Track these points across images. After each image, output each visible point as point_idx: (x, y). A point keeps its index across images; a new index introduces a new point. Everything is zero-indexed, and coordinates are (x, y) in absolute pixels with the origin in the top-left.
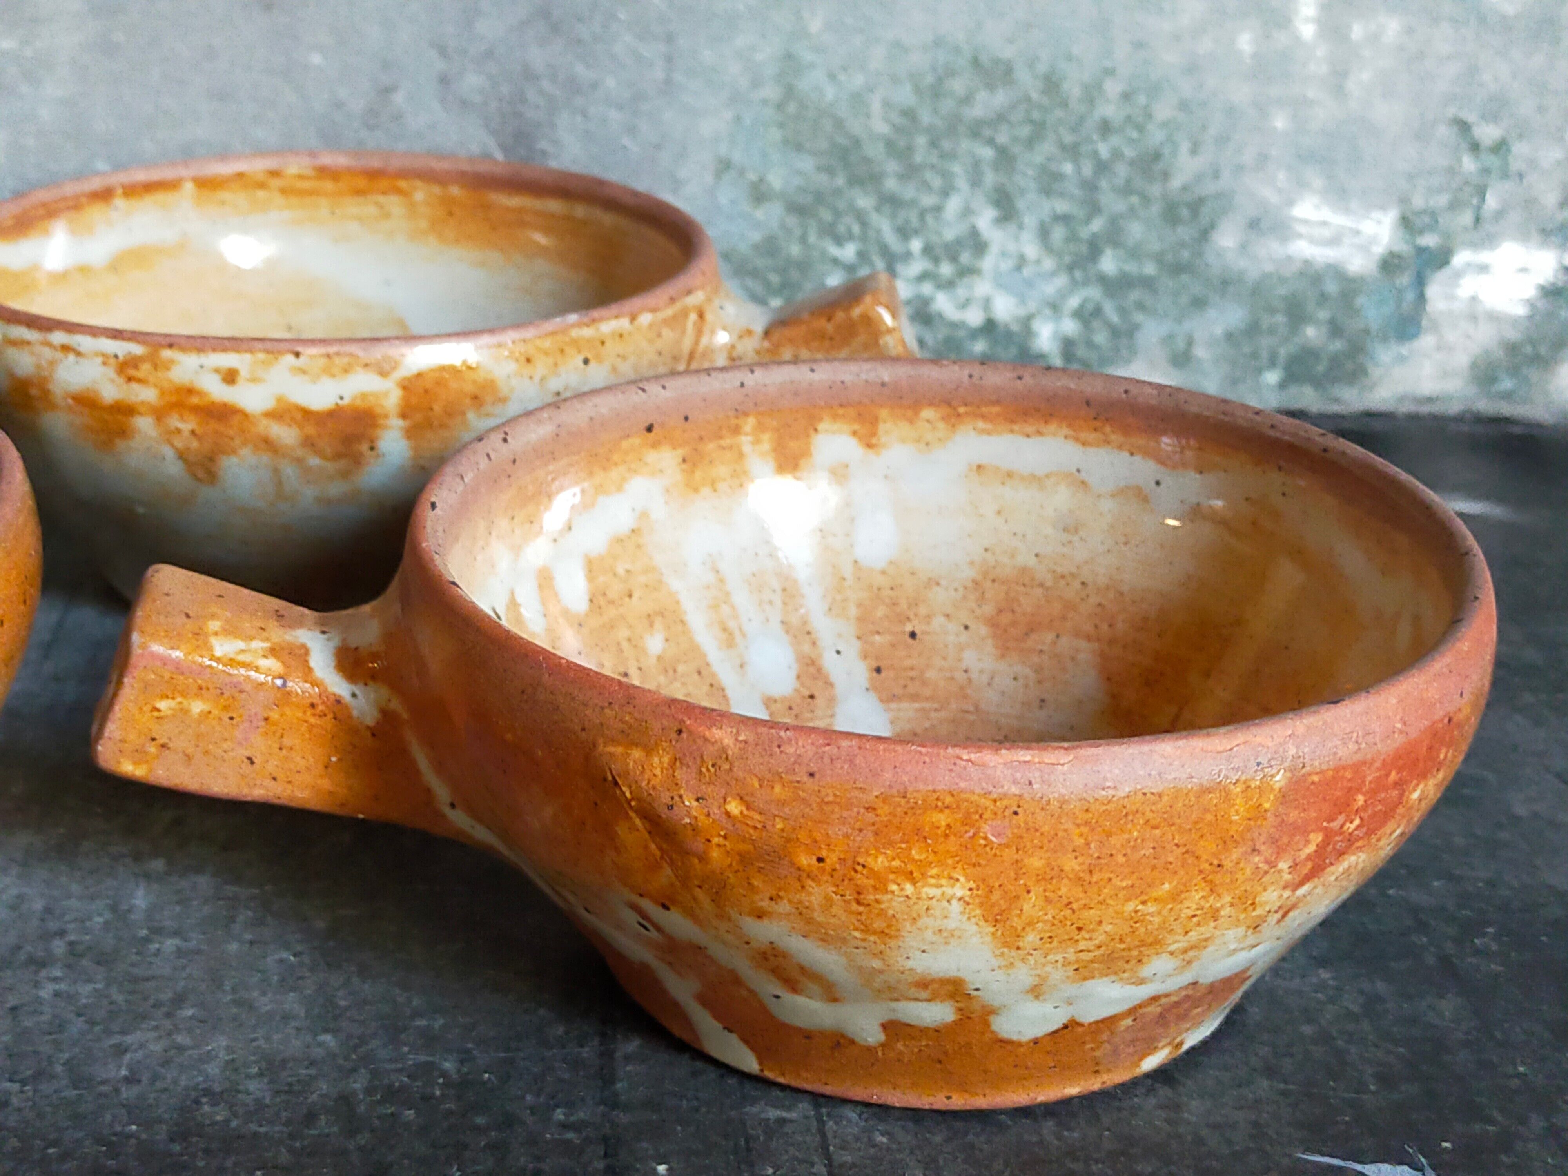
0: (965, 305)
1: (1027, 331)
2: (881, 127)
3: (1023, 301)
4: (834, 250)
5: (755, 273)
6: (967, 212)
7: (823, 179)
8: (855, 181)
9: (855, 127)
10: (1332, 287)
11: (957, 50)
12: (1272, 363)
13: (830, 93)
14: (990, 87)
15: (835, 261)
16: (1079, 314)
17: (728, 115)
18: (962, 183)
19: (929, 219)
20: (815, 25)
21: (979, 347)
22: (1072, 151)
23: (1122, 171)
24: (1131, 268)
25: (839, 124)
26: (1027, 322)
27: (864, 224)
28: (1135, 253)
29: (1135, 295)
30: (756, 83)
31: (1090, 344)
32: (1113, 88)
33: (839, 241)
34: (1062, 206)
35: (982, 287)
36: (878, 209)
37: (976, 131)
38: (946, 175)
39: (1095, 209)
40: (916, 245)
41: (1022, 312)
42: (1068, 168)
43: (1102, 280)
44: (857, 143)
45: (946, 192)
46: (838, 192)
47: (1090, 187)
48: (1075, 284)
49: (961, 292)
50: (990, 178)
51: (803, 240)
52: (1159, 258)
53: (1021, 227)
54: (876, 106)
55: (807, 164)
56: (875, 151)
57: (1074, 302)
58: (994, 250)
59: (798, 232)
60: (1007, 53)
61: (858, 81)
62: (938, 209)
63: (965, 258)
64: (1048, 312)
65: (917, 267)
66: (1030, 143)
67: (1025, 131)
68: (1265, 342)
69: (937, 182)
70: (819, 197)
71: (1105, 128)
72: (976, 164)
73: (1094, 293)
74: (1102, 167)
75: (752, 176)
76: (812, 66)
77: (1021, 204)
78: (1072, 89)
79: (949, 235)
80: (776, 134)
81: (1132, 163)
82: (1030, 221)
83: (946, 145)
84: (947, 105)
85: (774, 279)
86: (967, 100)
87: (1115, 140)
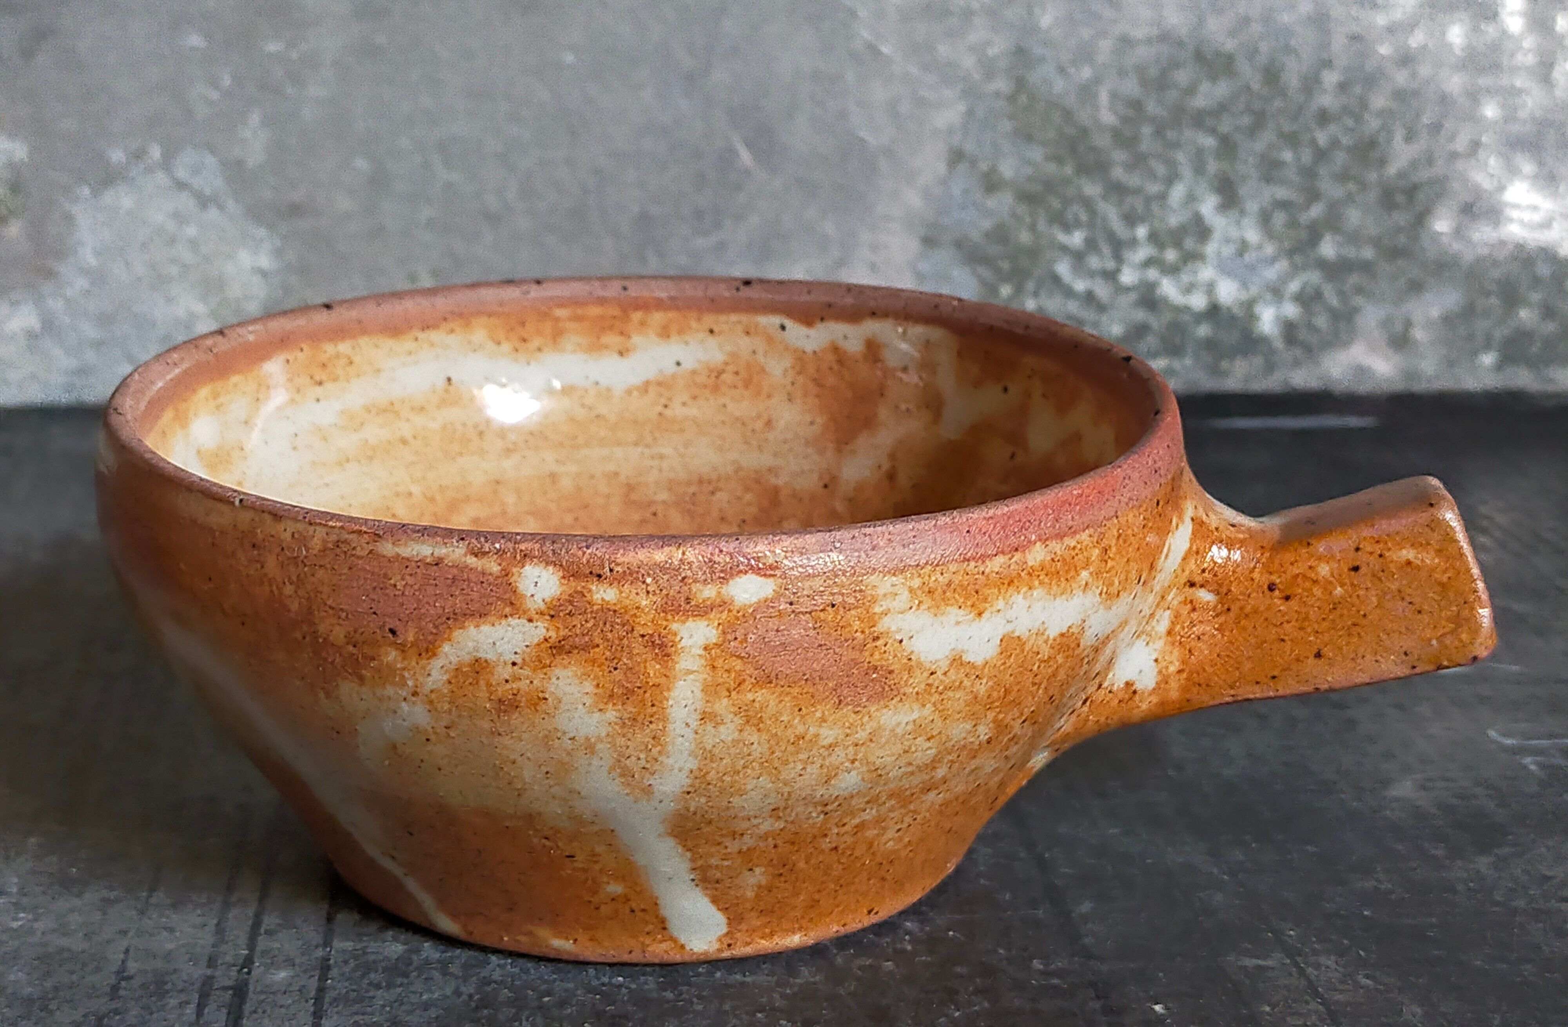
0: (1189, 289)
1: (1252, 316)
2: (1108, 117)
3: (1245, 285)
4: (1062, 237)
5: (986, 260)
6: (1191, 198)
7: (1051, 168)
8: (1083, 169)
9: (1084, 117)
10: (1544, 270)
11: (1180, 43)
12: (1487, 346)
13: (1059, 85)
14: (1214, 78)
15: (1064, 249)
16: (1300, 298)
17: (961, 107)
18: (1186, 171)
19: (1155, 208)
20: (1046, 21)
21: (1203, 330)
22: (1292, 140)
23: (1340, 158)
24: (1351, 253)
25: (1068, 115)
26: (1249, 305)
27: (1092, 211)
28: (1354, 238)
29: (1354, 279)
30: (989, 75)
31: (1311, 327)
32: (1330, 78)
33: (1067, 228)
34: (1282, 193)
35: (1206, 273)
36: (1104, 198)
37: (1200, 120)
38: (1171, 164)
39: (1313, 195)
40: (1142, 232)
41: (1244, 296)
42: (1287, 156)
43: (1323, 265)
44: (1084, 132)
45: (1171, 180)
46: (1067, 182)
47: (1309, 174)
48: (1296, 269)
49: (1185, 278)
50: (1212, 166)
51: (1033, 228)
52: (1376, 242)
53: (1242, 213)
54: (1104, 97)
55: (1036, 154)
56: (1102, 141)
57: (1294, 286)
58: (1217, 235)
59: (1028, 220)
60: (1230, 45)
61: (1086, 73)
62: (1163, 197)
63: (1189, 243)
64: (1269, 296)
65: (1142, 253)
66: (1253, 131)
67: (1246, 120)
68: (1482, 325)
69: (1161, 169)
70: (1049, 186)
71: (1324, 117)
72: (1199, 154)
73: (1314, 277)
74: (1321, 155)
75: (984, 167)
76: (1042, 60)
77: (1243, 191)
78: (1292, 79)
79: (1174, 221)
80: (1006, 126)
81: (1350, 150)
82: (1252, 207)
83: (1171, 134)
84: (1172, 95)
85: (1005, 265)
86: (1191, 91)
87: (1333, 129)
